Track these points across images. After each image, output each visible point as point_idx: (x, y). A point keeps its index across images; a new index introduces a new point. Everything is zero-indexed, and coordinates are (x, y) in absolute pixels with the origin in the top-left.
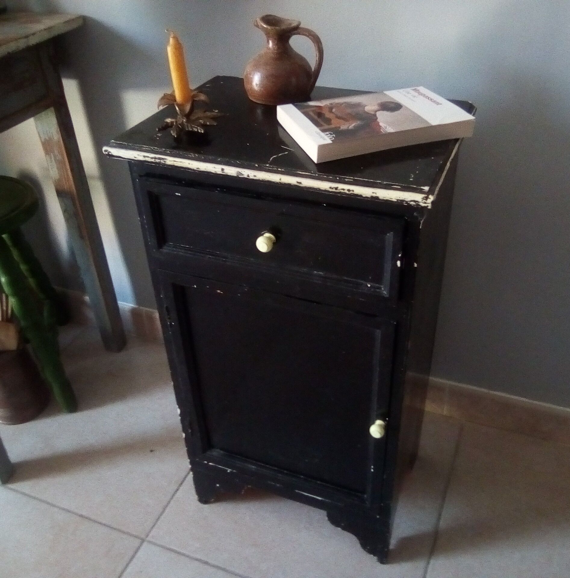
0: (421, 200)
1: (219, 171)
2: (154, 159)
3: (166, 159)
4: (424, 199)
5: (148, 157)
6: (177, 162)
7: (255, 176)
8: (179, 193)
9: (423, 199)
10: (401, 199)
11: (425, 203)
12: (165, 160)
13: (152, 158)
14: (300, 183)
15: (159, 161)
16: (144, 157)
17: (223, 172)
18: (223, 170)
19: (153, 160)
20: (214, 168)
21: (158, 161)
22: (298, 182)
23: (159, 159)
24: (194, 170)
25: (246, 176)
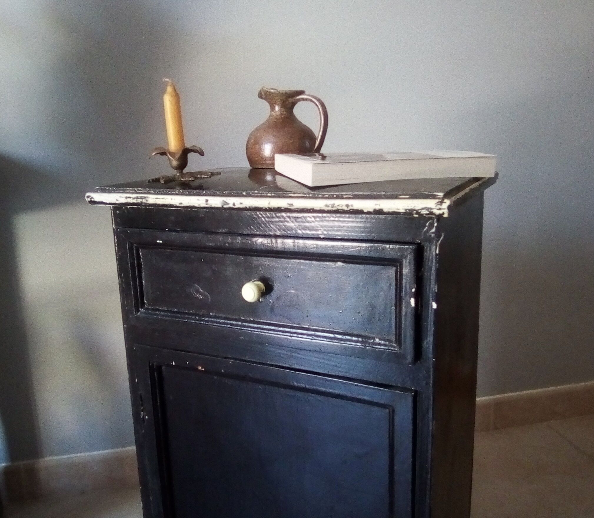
0: (435, 205)
1: (203, 205)
2: (136, 199)
3: (148, 197)
4: (439, 204)
5: (130, 198)
6: (159, 199)
7: (241, 203)
8: (160, 240)
9: (437, 204)
10: (410, 208)
11: (440, 209)
12: (147, 199)
13: (134, 198)
14: (292, 205)
15: (141, 200)
16: (126, 198)
17: (206, 204)
18: (207, 201)
19: (135, 201)
20: (198, 200)
21: (139, 201)
22: (288, 204)
23: (142, 198)
24: (176, 207)
25: (231, 205)
